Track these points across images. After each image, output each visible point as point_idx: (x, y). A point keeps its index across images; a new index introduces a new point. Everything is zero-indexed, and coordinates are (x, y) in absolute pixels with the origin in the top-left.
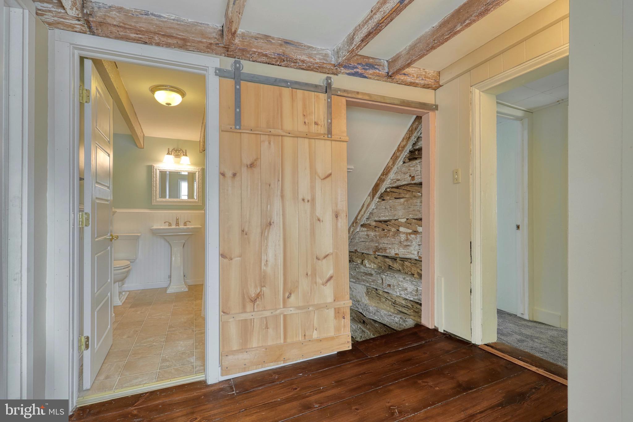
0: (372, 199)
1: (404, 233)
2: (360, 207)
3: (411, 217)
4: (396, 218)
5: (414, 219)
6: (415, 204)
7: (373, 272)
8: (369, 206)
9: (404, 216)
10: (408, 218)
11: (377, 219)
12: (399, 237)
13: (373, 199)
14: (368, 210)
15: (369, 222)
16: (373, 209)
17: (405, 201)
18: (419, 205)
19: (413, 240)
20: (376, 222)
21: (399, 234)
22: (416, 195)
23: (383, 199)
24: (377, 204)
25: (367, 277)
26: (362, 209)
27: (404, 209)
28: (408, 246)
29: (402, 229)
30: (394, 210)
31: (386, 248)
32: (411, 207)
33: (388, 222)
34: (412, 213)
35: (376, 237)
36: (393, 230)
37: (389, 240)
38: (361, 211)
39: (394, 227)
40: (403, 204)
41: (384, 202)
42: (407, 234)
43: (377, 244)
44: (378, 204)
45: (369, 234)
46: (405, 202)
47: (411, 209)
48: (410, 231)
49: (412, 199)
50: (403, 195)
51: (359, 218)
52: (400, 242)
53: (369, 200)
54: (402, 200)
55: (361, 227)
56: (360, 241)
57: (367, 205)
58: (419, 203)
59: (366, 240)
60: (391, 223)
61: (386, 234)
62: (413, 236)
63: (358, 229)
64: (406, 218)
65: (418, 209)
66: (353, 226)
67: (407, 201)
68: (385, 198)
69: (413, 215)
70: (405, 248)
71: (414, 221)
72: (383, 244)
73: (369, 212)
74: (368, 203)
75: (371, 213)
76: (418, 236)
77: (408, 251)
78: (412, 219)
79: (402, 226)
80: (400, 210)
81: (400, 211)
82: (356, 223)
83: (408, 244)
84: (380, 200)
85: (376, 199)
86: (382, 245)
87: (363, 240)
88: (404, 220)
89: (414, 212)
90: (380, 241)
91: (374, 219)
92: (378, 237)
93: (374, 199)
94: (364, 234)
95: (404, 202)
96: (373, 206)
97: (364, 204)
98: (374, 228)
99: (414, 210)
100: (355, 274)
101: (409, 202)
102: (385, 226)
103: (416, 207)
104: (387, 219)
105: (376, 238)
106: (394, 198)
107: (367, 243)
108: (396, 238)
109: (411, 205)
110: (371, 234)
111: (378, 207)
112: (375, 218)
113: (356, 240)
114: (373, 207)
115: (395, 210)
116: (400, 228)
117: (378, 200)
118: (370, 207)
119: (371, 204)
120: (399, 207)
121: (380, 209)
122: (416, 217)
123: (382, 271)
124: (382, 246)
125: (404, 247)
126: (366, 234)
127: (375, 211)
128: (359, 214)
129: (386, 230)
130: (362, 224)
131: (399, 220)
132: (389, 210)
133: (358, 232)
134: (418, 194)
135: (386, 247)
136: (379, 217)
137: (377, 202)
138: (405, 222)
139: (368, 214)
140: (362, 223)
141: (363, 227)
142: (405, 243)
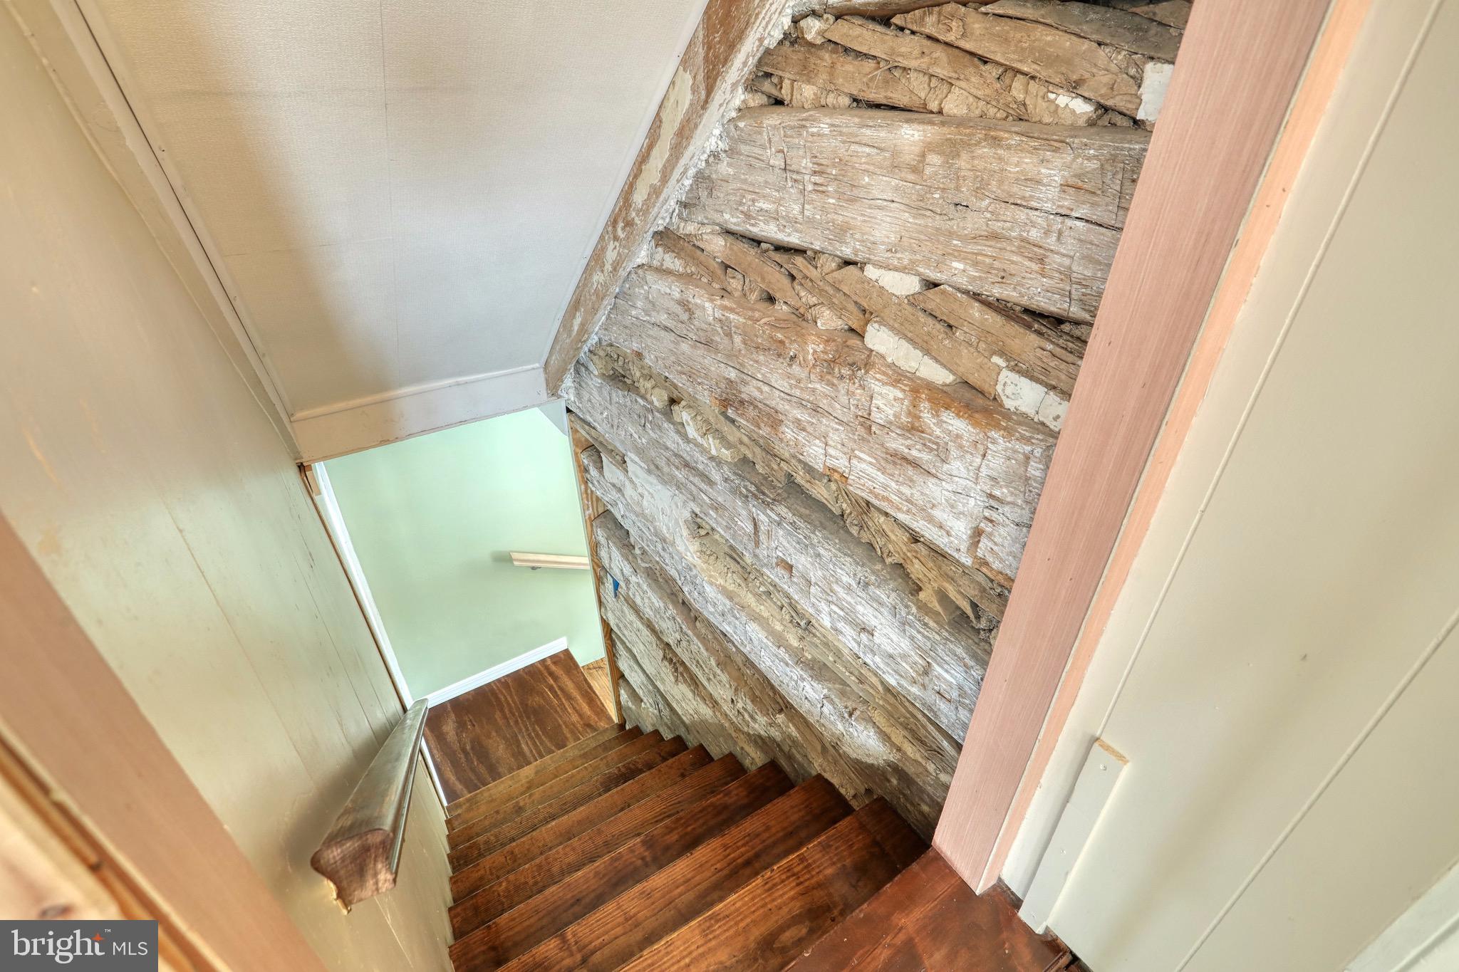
0: (703, 93)
1: (898, 376)
2: (638, 139)
3: (963, 281)
4: (847, 252)
5: (976, 296)
6: (1015, 189)
7: (716, 476)
8: (689, 138)
9: (906, 258)
10: (934, 276)
11: (733, 221)
12: (862, 387)
13: (710, 91)
14: (682, 162)
15: (691, 228)
16: (715, 155)
17: (929, 148)
18: (1048, 206)
19: (954, 452)
20: (730, 239)
21: (860, 373)
22: (1038, 109)
23: (775, 92)
24: (736, 127)
25: (691, 478)
26: (650, 147)
27: (919, 208)
28: (915, 464)
29: (879, 339)
30: (840, 196)
31: (781, 417)
32: (972, 201)
33: (799, 260)
34: (976, 248)
35: (729, 335)
36: (827, 320)
37: (799, 381)
38: (643, 158)
39: (832, 306)
40: (915, 170)
41: (774, 118)
42: (918, 388)
43: (733, 374)
44: (742, 124)
45: (691, 299)
46: (934, 159)
47: (972, 223)
48: (941, 376)
49: (996, 142)
50: (915, 88)
51: (639, 198)
52: (866, 422)
53: (685, 97)
54: (910, 135)
55: (657, 246)
56: (653, 320)
57: (677, 125)
58: (1053, 192)
59: (682, 330)
60: (814, 273)
61: (782, 342)
62: (957, 424)
63: (643, 253)
64: (918, 274)
65: (1034, 234)
66: (616, 238)
67: (951, 150)
68: (785, 94)
69: (976, 264)
70: (890, 467)
71: (976, 311)
72: (766, 388)
73: (692, 172)
74: (680, 117)
75: (700, 177)
76: (994, 442)
77: (906, 490)
78: (966, 292)
79: (882, 323)
80: (880, 208)
81: (879, 214)
82: (629, 224)
83: (914, 453)
84: (757, 100)
85: (728, 96)
86: (759, 389)
87: (663, 318)
88: (903, 285)
89: (989, 251)
90: (750, 367)
91: (717, 217)
92: (738, 339)
93: (718, 97)
94: (668, 291)
95: (923, 155)
96: (709, 137)
97: (657, 122)
98: (719, 272)
99: (995, 236)
100: (644, 440)
101: (963, 162)
102: (778, 275)
103: (1022, 215)
104: (794, 239)
105: (726, 340)
106: (846, 101)
107: (685, 347)
108: (843, 387)
109: (979, 191)
110: (704, 308)
111: (744, 149)
112: (727, 216)
113: (634, 306)
114: (713, 140)
115: (853, 200)
116: (869, 328)
117: (740, 97)
118: (691, 148)
119: (696, 126)
120: (882, 186)
121: (753, 162)
122: (997, 292)
123: (753, 489)
124: (756, 394)
125: (886, 460)
126: (677, 295)
127: (724, 168)
128: (636, 177)
129: (785, 307)
130: (661, 228)
131: (871, 272)
132: (810, 187)
133: (640, 272)
134: (1063, 100)
135: (780, 407)
136: (748, 216)
137: (734, 114)
138: (912, 300)
139: (688, 182)
140: (660, 225)
141: (668, 249)
142: (896, 443)
